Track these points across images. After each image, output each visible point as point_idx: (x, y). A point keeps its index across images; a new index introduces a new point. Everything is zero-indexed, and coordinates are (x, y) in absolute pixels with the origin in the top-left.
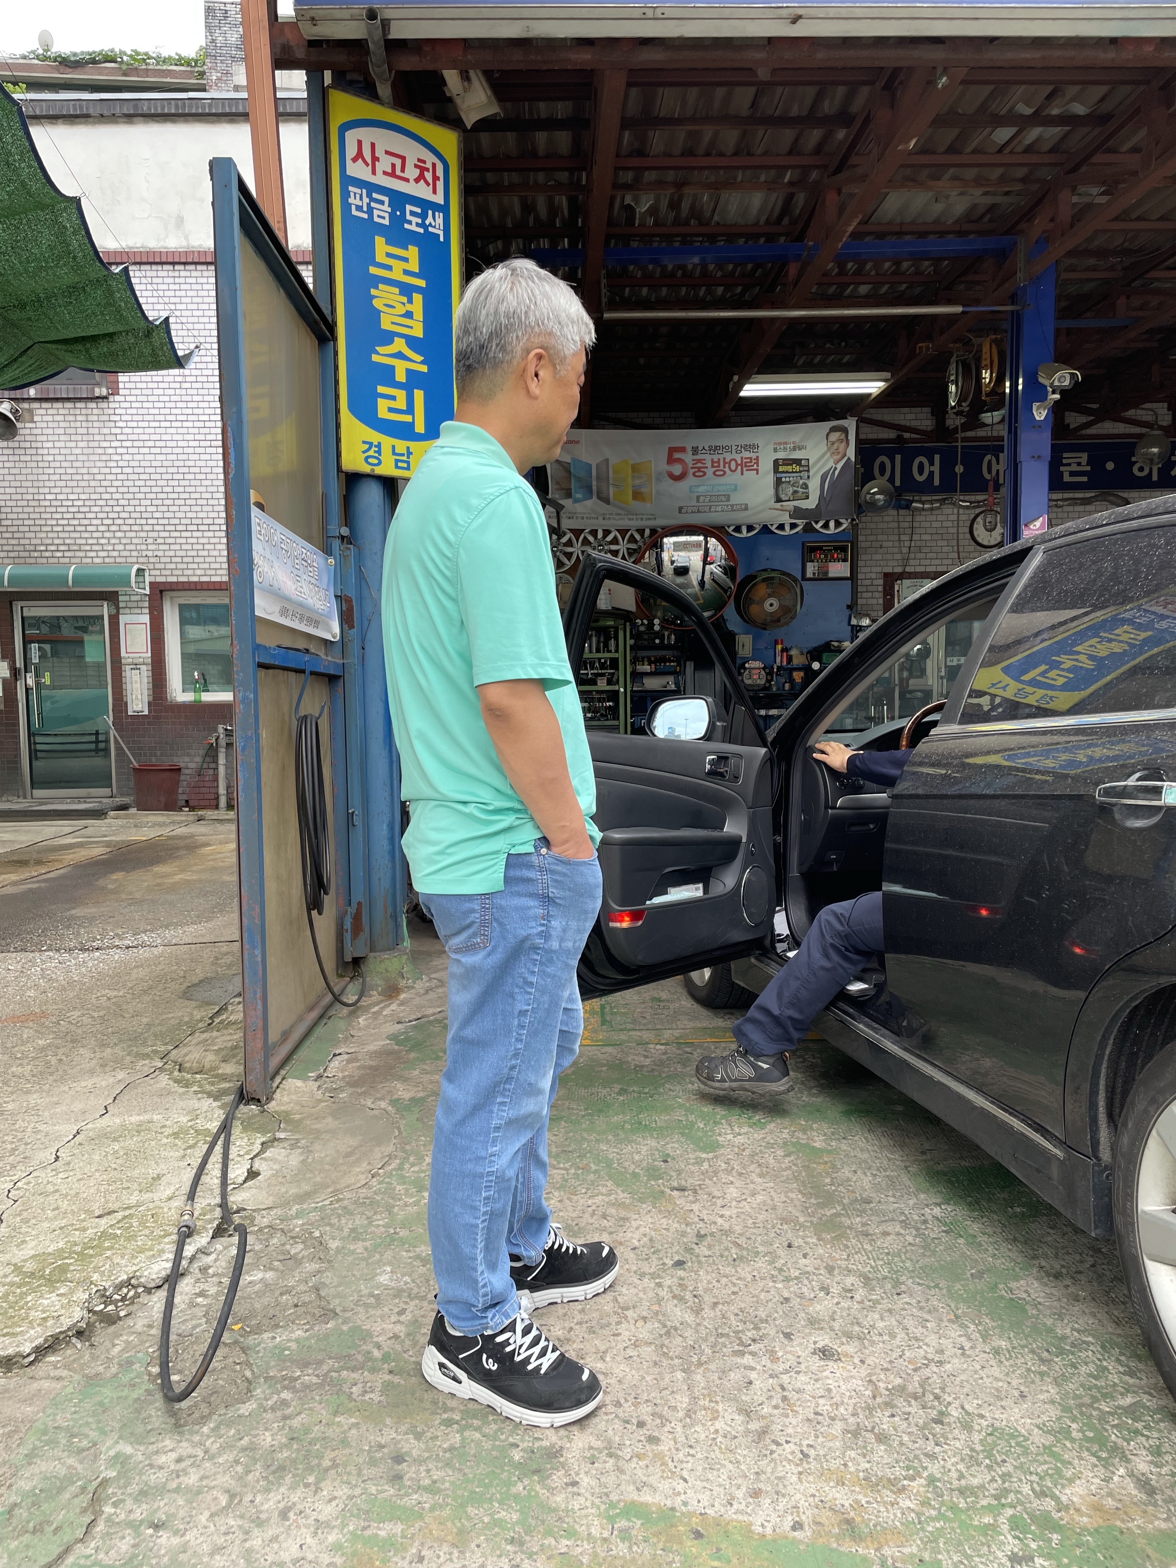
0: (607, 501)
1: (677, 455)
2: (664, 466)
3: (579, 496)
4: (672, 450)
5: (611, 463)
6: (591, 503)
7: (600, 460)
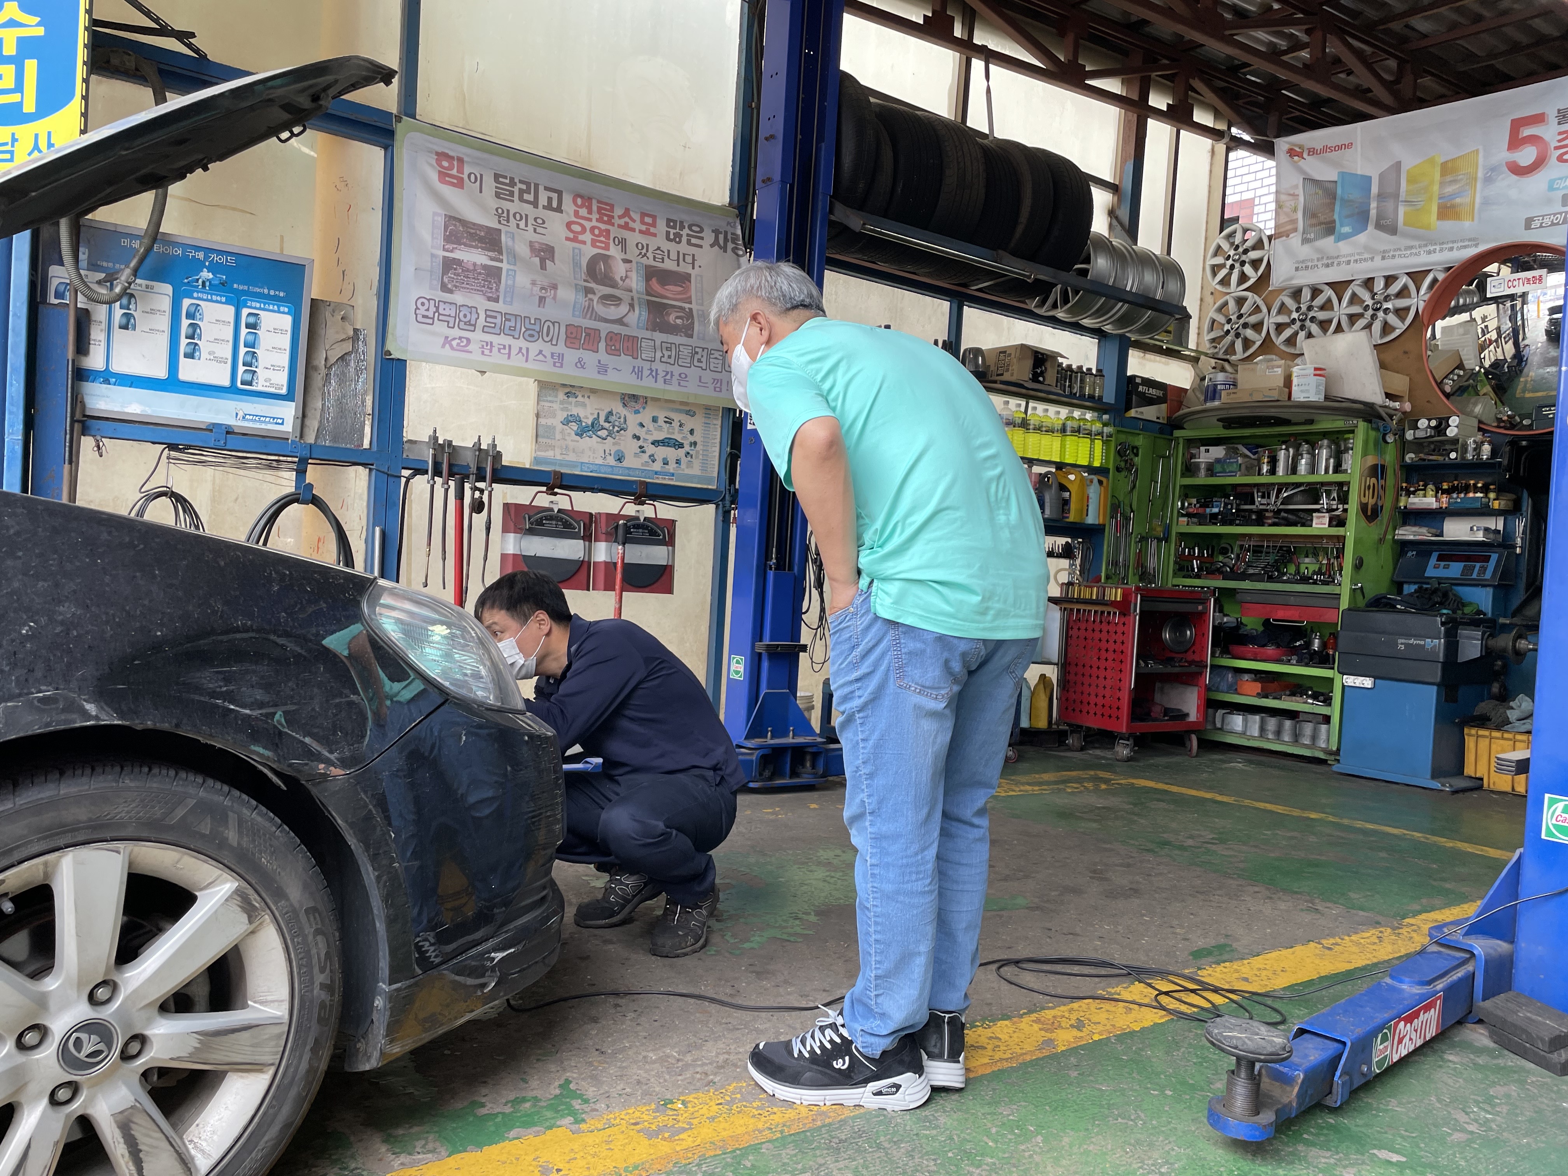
0: (1392, 230)
1: (1526, 132)
2: (1503, 155)
3: (1346, 229)
4: (1517, 124)
5: (1404, 168)
6: (1369, 237)
7: (1385, 166)
